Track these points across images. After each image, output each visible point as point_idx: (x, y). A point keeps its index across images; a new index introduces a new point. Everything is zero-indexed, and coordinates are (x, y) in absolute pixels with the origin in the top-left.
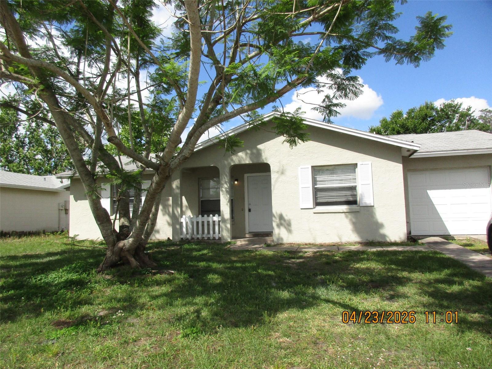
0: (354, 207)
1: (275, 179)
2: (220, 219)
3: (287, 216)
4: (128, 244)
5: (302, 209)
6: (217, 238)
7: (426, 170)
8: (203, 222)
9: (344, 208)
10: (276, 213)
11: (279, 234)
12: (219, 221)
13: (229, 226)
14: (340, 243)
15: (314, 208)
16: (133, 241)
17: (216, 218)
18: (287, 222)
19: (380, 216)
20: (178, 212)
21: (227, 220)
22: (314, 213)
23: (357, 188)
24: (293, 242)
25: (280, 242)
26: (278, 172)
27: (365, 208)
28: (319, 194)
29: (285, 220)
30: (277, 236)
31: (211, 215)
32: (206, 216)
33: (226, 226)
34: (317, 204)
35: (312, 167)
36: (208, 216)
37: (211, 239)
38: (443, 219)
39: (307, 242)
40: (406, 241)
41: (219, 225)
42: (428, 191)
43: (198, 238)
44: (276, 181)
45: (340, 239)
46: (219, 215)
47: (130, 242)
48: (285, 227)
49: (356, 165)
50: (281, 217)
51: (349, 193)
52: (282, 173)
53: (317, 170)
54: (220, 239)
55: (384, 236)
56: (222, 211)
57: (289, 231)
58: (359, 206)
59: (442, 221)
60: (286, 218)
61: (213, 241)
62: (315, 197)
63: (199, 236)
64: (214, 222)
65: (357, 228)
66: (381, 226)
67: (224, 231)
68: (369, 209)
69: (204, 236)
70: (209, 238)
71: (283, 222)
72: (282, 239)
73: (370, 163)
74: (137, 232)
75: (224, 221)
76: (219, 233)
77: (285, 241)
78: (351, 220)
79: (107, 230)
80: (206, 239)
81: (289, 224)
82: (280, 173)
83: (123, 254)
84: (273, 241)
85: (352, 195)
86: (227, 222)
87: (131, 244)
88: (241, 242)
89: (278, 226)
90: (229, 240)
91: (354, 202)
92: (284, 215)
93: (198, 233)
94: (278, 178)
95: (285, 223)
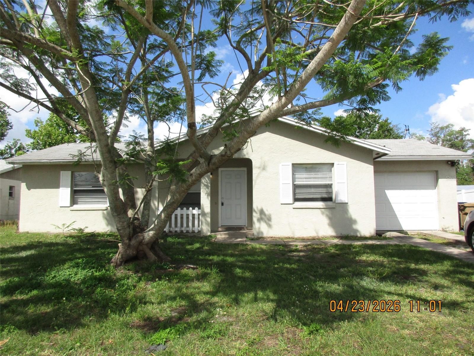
0: (329, 203)
1: (256, 175)
2: (200, 213)
3: (267, 210)
4: (148, 238)
5: (282, 204)
6: (196, 231)
7: (385, 172)
8: (182, 215)
9: (320, 204)
10: (257, 208)
11: (259, 228)
12: (199, 215)
13: (209, 220)
14: (317, 237)
15: (293, 204)
16: (154, 234)
17: (196, 211)
18: (267, 216)
19: (353, 212)
20: (154, 205)
21: (208, 213)
22: (294, 208)
23: (333, 186)
24: (273, 236)
25: (260, 236)
26: (259, 168)
27: (340, 204)
28: (298, 191)
29: (265, 215)
30: (257, 230)
31: (191, 208)
32: (185, 209)
33: (206, 220)
34: (296, 200)
35: (293, 164)
36: (188, 209)
37: (190, 232)
38: (398, 216)
39: (286, 236)
40: (375, 235)
41: (199, 218)
42: (386, 191)
43: (176, 231)
44: (258, 176)
45: (317, 233)
46: (199, 208)
47: (151, 235)
48: (266, 222)
49: (332, 164)
50: (262, 212)
51: (324, 190)
52: (264, 169)
53: (297, 167)
54: (199, 232)
55: (357, 231)
56: (203, 205)
57: (270, 226)
58: (335, 202)
59: (397, 218)
60: (267, 213)
61: (192, 235)
62: (294, 194)
63: (178, 229)
64: (193, 215)
65: (333, 224)
66: (355, 222)
67: (204, 224)
68: (344, 205)
69: (183, 229)
70: (188, 232)
71: (263, 216)
72: (262, 233)
73: (345, 163)
74: (160, 225)
75: (204, 214)
76: (199, 226)
77: (265, 235)
78: (327, 216)
79: (123, 222)
80: (185, 232)
81: (269, 219)
82: (261, 168)
83: (141, 248)
84: (253, 234)
85: (327, 193)
86: (207, 215)
87: (151, 237)
88: (221, 235)
89: (259, 220)
90: (209, 234)
91: (330, 199)
92: (265, 210)
93: (176, 226)
94: (259, 174)
95: (265, 217)
